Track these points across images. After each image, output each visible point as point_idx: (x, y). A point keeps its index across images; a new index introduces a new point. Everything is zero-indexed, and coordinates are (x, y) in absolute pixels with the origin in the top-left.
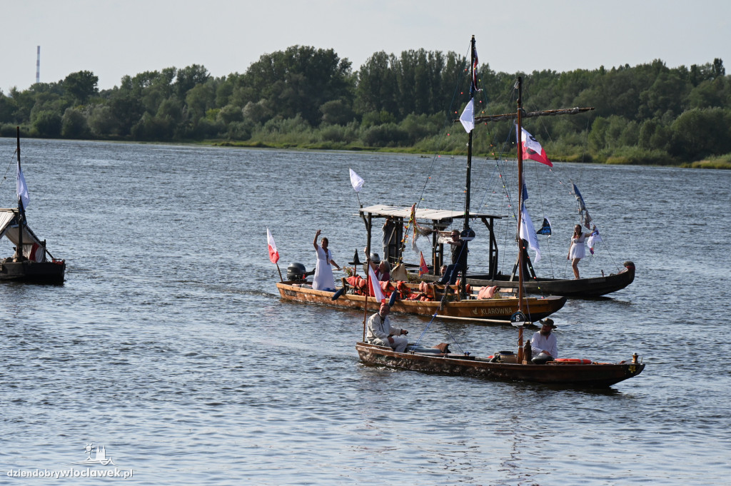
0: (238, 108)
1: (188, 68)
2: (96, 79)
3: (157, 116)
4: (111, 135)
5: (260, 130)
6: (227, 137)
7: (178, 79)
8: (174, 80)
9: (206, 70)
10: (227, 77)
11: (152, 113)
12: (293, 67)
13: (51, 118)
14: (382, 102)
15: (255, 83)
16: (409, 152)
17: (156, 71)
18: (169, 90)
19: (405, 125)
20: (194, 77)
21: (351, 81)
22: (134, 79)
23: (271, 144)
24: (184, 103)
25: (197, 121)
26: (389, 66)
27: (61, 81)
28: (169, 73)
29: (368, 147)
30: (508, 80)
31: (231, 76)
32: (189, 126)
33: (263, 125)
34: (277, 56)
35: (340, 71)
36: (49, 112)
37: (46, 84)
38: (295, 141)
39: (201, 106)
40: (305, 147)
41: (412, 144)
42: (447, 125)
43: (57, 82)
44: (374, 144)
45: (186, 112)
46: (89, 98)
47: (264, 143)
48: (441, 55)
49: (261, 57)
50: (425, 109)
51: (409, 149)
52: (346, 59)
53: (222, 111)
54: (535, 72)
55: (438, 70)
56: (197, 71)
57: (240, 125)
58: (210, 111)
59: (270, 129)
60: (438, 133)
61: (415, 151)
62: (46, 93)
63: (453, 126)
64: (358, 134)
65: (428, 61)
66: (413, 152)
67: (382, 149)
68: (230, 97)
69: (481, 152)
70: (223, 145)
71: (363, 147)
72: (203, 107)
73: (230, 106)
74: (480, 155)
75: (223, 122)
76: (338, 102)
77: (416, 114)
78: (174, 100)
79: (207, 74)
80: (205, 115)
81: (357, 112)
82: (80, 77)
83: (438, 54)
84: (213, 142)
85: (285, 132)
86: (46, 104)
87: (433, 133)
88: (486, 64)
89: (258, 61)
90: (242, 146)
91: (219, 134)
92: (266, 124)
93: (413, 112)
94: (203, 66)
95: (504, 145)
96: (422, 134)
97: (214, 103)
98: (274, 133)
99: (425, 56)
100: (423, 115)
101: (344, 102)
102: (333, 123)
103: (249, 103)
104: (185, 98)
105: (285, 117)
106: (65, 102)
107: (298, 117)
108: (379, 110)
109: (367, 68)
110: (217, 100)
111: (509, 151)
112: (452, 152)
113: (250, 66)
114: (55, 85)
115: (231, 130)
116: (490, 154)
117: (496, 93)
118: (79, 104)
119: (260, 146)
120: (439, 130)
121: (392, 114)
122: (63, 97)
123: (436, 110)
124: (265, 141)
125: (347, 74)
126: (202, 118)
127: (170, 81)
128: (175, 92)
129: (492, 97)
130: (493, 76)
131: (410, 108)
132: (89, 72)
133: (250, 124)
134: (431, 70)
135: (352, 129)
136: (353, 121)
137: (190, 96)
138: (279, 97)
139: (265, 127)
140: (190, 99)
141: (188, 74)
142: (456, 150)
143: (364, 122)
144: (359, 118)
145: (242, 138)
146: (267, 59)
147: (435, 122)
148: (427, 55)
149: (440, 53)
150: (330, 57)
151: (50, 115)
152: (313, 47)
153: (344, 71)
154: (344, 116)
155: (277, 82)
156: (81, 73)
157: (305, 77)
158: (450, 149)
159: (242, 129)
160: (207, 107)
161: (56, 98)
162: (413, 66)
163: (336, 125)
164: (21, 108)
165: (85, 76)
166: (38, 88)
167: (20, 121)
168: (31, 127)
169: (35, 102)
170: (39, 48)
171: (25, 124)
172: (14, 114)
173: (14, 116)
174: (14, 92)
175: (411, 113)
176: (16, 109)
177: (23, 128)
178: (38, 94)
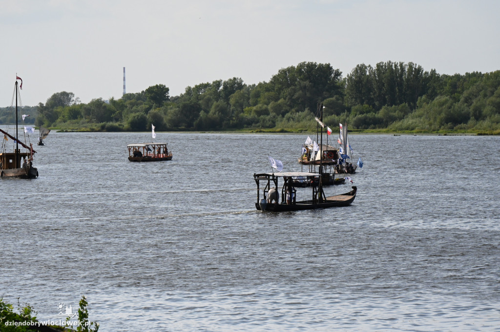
0: (265, 106)
1: (230, 80)
2: (168, 90)
3: (211, 113)
4: (180, 128)
5: (281, 121)
6: (259, 126)
7: (223, 88)
8: (221, 88)
9: (242, 81)
10: (257, 85)
11: (207, 112)
12: (302, 76)
13: (139, 117)
14: (363, 98)
15: (276, 89)
16: (384, 132)
17: (208, 83)
18: (218, 96)
19: (380, 114)
20: (234, 86)
21: (342, 84)
22: (194, 88)
23: (289, 130)
24: (228, 104)
25: (237, 116)
26: (368, 73)
27: (143, 92)
28: (217, 84)
29: (356, 130)
30: (449, 80)
31: (260, 84)
32: (232, 120)
33: (283, 116)
34: (291, 70)
35: (334, 78)
36: (137, 114)
37: (133, 94)
38: (306, 127)
39: (240, 106)
40: (313, 131)
41: (386, 126)
42: (409, 112)
43: (140, 92)
44: (360, 127)
45: (230, 110)
46: (163, 103)
47: (285, 129)
48: (404, 65)
49: (279, 71)
50: (393, 102)
51: (384, 130)
52: (338, 70)
53: (254, 108)
54: (467, 73)
55: (401, 75)
56: (236, 81)
57: (268, 118)
58: (247, 108)
59: (288, 119)
60: (403, 118)
61: (388, 131)
62: (133, 101)
63: (413, 113)
64: (348, 121)
65: (394, 69)
66: (387, 132)
67: (366, 131)
68: (259, 99)
69: (434, 130)
70: (257, 132)
71: (353, 130)
72: (241, 106)
73: (260, 105)
74: (434, 132)
75: (256, 116)
76: (334, 99)
77: (388, 106)
78: (221, 102)
79: (243, 84)
80: (243, 112)
81: (347, 106)
82: (156, 89)
83: (401, 64)
84: (250, 130)
85: (299, 121)
86: (134, 108)
87: (401, 118)
88: (433, 69)
89: (277, 74)
90: (270, 132)
91: (253, 124)
92: (285, 116)
93: (386, 105)
94: (240, 79)
95: (449, 124)
96: (393, 119)
97: (249, 103)
98: (291, 122)
99: (392, 66)
100: (394, 106)
101: (337, 99)
103: (272, 102)
104: (229, 100)
105: (297, 111)
106: (147, 106)
107: (306, 111)
108: (362, 103)
109: (353, 75)
110: (251, 101)
111: (453, 128)
112: (414, 131)
113: (272, 77)
114: (139, 94)
115: (262, 121)
116: (440, 131)
117: (441, 89)
118: (157, 107)
119: (282, 131)
120: (404, 116)
121: (371, 106)
122: (146, 103)
123: (401, 102)
124: (286, 127)
125: (339, 80)
126: (242, 114)
127: (218, 89)
128: (222, 96)
129: (438, 91)
130: (438, 77)
131: (383, 102)
132: (162, 85)
133: (274, 117)
134: (396, 75)
135: (345, 117)
136: (344, 112)
137: (233, 99)
138: (293, 98)
139: (285, 119)
140: (232, 101)
141: (230, 84)
142: (416, 130)
143: (352, 112)
144: (349, 110)
145: (270, 127)
146: (283, 73)
147: (401, 111)
148: (394, 65)
149: (403, 63)
150: (328, 68)
151: (138, 116)
152: (316, 63)
153: (337, 78)
154: (338, 109)
155: (290, 88)
156: (157, 86)
157: (311, 83)
158: (413, 129)
159: (269, 120)
160: (244, 107)
161: (141, 104)
162: (384, 73)
163: (333, 115)
164: (118, 112)
165: (160, 88)
166: (128, 97)
167: (117, 120)
168: (126, 125)
169: (126, 107)
170: (124, 68)
171: (121, 122)
172: (113, 116)
173: (113, 117)
174: (112, 101)
175: (385, 105)
176: (114, 112)
177: (119, 125)
178: (128, 102)
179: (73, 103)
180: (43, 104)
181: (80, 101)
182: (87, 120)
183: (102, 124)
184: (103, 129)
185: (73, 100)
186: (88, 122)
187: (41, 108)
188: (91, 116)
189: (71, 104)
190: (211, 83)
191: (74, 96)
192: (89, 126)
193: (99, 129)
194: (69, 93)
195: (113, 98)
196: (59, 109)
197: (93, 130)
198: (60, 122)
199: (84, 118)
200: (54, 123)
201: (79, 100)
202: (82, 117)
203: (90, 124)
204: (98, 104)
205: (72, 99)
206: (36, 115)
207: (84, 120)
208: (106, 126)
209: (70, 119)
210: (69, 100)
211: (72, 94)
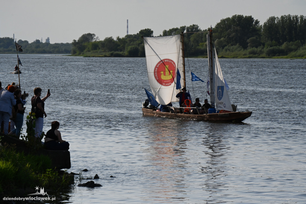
1: (191, 26)
2: (152, 32)
5: (222, 51)
7: (187, 31)
8: (185, 32)
9: (198, 27)
10: (207, 29)
12: (235, 24)
14: (273, 37)
15: (219, 31)
16: (285, 58)
17: (177, 28)
19: (283, 47)
20: (193, 30)
21: (260, 29)
22: (168, 31)
23: (227, 57)
24: (190, 41)
25: (195, 48)
26: (276, 22)
27: (138, 34)
28: (183, 28)
29: (268, 57)
32: (192, 50)
33: (223, 48)
34: (228, 19)
35: (255, 25)
36: (133, 46)
37: (131, 35)
38: (237, 55)
39: (197, 42)
40: (241, 57)
41: (287, 54)
42: (301, 46)
43: (136, 34)
44: (270, 55)
45: (191, 44)
47: (224, 56)
49: (221, 20)
50: (291, 40)
51: (285, 57)
52: (257, 20)
53: (205, 43)
55: (296, 23)
56: (194, 27)
58: (201, 43)
59: (226, 50)
60: (297, 50)
61: (287, 57)
62: (131, 39)
63: (303, 47)
64: (263, 51)
65: (292, 19)
66: (287, 58)
67: (274, 57)
71: (266, 57)
76: (254, 38)
77: (288, 42)
78: (185, 40)
79: (199, 28)
80: (199, 46)
81: (262, 42)
82: (145, 31)
84: (202, 56)
85: (232, 51)
86: (132, 43)
89: (220, 22)
91: (205, 53)
92: (224, 48)
94: (197, 25)
96: (291, 50)
97: (202, 40)
98: (228, 52)
100: (291, 42)
101: (257, 38)
102: (253, 47)
103: (217, 40)
104: (190, 39)
105: (232, 45)
106: (140, 42)
107: (238, 45)
108: (272, 40)
109: (267, 23)
113: (216, 24)
114: (135, 35)
119: (222, 57)
120: (297, 48)
121: (277, 42)
122: (139, 40)
123: (296, 40)
124: (224, 55)
125: (258, 26)
126: (198, 47)
128: (186, 36)
131: (285, 40)
132: (149, 29)
133: (218, 49)
134: (293, 23)
135: (261, 49)
136: (261, 46)
138: (230, 36)
139: (224, 50)
140: (192, 39)
141: (191, 29)
142: (305, 56)
143: (266, 46)
144: (264, 45)
146: (223, 21)
147: (296, 45)
148: (292, 17)
149: (297, 16)
150: (250, 19)
151: (134, 47)
152: (243, 15)
153: (257, 25)
154: (257, 44)
155: (229, 30)
156: (146, 29)
157: (240, 28)
158: (303, 56)
160: (199, 42)
161: (136, 40)
162: (285, 22)
163: (254, 48)
164: (121, 45)
165: (148, 31)
166: (128, 36)
167: (121, 51)
168: (126, 53)
169: (127, 42)
170: (128, 20)
171: (123, 52)
172: (118, 48)
174: (118, 39)
175: (286, 42)
176: (119, 45)
177: (122, 53)
178: (128, 39)
179: (95, 40)
180: (76, 41)
181: (99, 39)
182: (103, 51)
183: (112, 52)
184: (112, 55)
185: (95, 39)
186: (103, 52)
187: (75, 43)
188: (105, 48)
189: (94, 40)
190: (179, 28)
191: (95, 36)
192: (104, 54)
193: (109, 55)
194: (92, 34)
195: (118, 37)
196: (86, 44)
197: (105, 56)
198: (86, 52)
199: (101, 49)
200: (82, 53)
201: (98, 38)
202: (99, 49)
204: (109, 41)
205: (94, 38)
206: (72, 48)
208: (114, 53)
209: (92, 50)
210: (92, 38)
211: (94, 34)
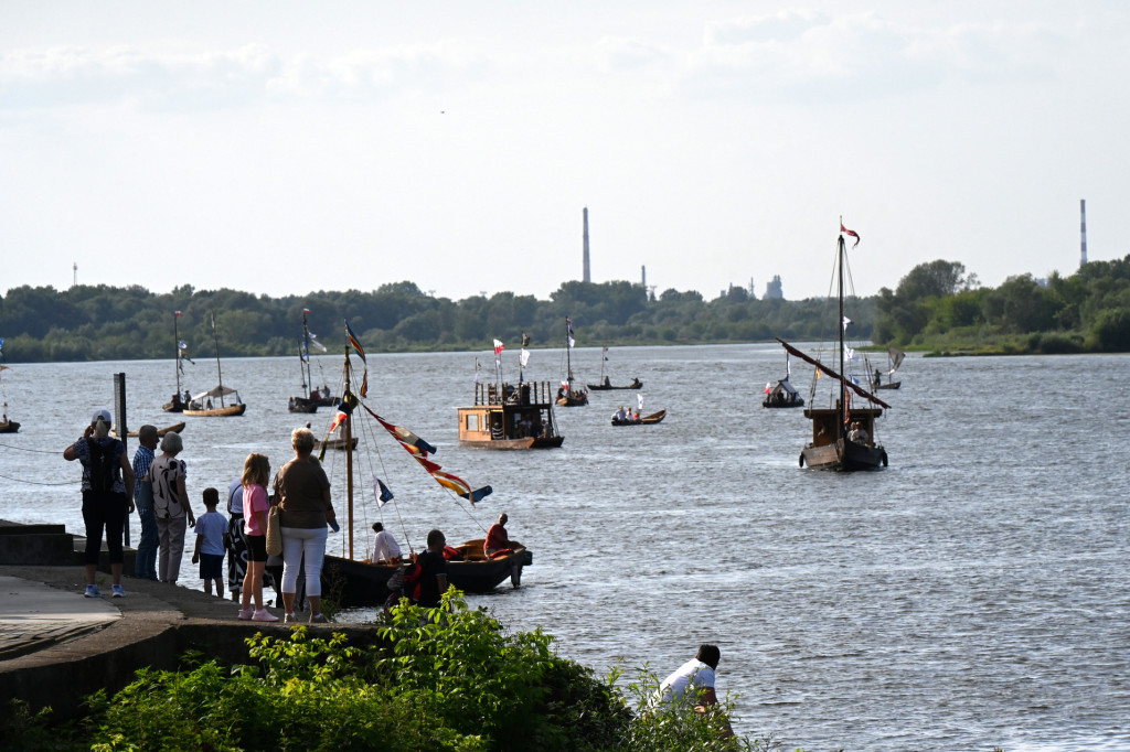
13: (1119, 318)
36: (1115, 311)
37: (1105, 263)
43: (1121, 259)
62: (1105, 279)
86: (1109, 296)
114: (1118, 263)
151: (1118, 315)
161: (1125, 286)
164: (1068, 306)
166: (1091, 270)
167: (1067, 326)
168: (1089, 337)
169: (1089, 294)
170: (1083, 202)
171: (1076, 331)
172: (1057, 315)
173: (1057, 319)
174: (1055, 279)
176: (1059, 307)
177: (1074, 337)
178: (1094, 281)
179: (963, 286)
180: (890, 292)
181: (979, 283)
182: (995, 328)
183: (1032, 335)
184: (1034, 348)
185: (962, 281)
186: (1000, 332)
187: (886, 300)
188: (1004, 317)
189: (958, 289)
191: (963, 271)
192: (1002, 340)
193: (1025, 347)
194: (953, 264)
195: (1056, 275)
196: (928, 302)
197: (1010, 351)
198: (933, 333)
199: (988, 323)
200: (917, 337)
201: (976, 279)
202: (983, 320)
203: (1003, 337)
204: (1021, 288)
205: (959, 279)
206: (875, 318)
207: (987, 327)
208: (1042, 340)
209: (954, 325)
210: (953, 280)
211: (958, 265)
